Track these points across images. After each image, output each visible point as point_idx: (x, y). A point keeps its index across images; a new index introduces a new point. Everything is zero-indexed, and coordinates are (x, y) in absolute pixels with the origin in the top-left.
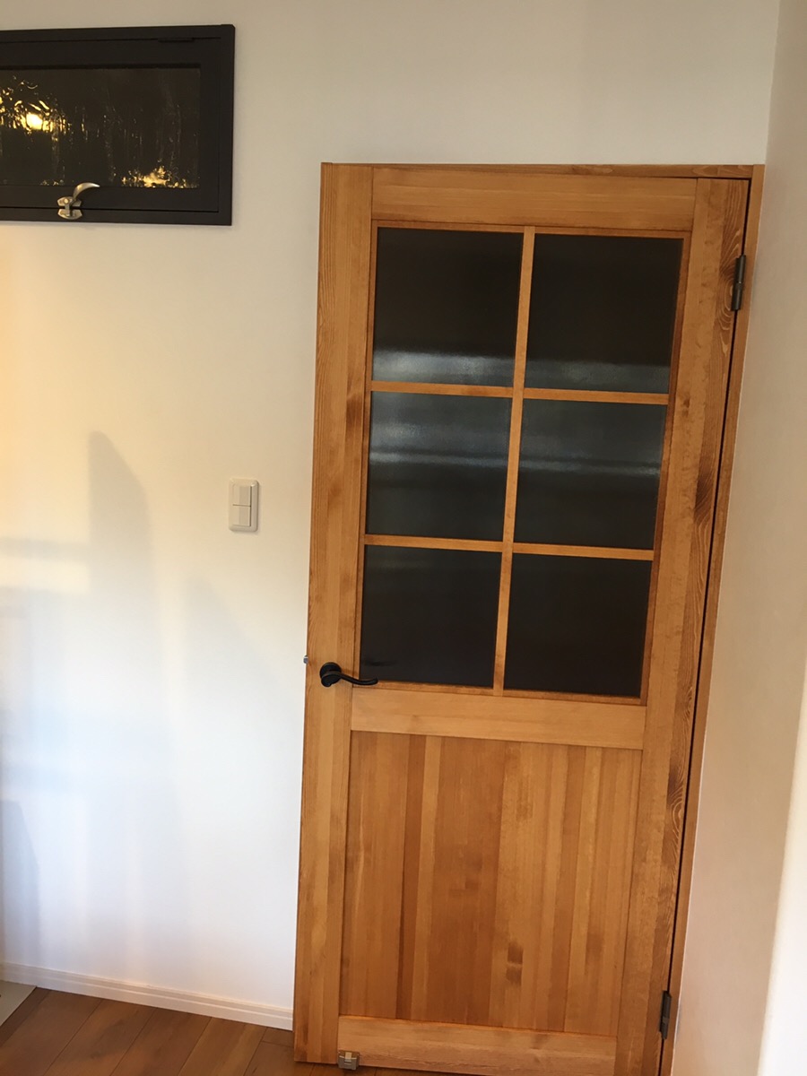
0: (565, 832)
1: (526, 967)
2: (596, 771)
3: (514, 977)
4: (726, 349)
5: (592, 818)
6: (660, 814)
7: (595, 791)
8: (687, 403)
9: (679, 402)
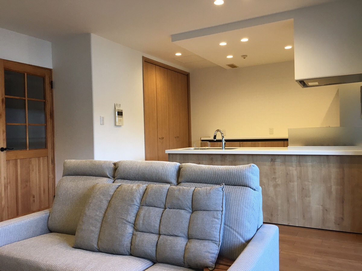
0: (39, 172)
1: (35, 199)
2: (42, 161)
3: (34, 201)
4: (51, 94)
5: (42, 169)
6: (51, 166)
7: (42, 165)
8: (48, 101)
9: (47, 101)
